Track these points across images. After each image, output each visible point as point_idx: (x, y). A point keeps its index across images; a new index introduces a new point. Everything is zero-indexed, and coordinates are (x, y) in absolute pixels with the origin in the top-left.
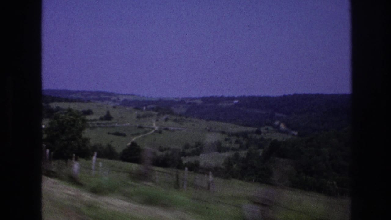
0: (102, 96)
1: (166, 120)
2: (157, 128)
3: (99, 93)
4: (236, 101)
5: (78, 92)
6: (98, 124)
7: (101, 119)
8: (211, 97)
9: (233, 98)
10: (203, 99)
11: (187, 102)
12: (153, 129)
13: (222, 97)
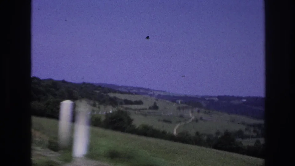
0: (141, 91)
1: (199, 112)
2: (193, 118)
3: (139, 89)
4: (244, 100)
5: (122, 87)
6: (148, 112)
7: (150, 108)
8: (225, 96)
9: (241, 98)
10: (219, 97)
11: (207, 99)
12: (190, 118)
13: (233, 96)
